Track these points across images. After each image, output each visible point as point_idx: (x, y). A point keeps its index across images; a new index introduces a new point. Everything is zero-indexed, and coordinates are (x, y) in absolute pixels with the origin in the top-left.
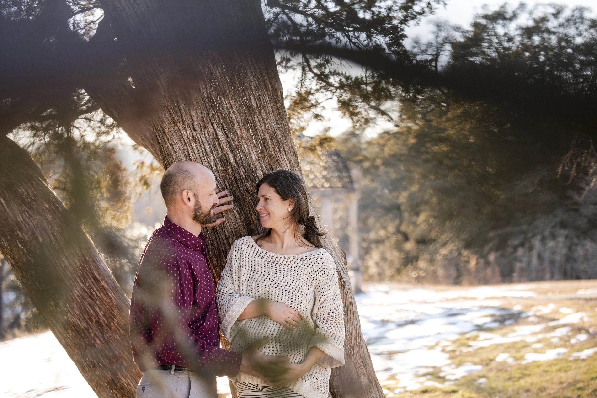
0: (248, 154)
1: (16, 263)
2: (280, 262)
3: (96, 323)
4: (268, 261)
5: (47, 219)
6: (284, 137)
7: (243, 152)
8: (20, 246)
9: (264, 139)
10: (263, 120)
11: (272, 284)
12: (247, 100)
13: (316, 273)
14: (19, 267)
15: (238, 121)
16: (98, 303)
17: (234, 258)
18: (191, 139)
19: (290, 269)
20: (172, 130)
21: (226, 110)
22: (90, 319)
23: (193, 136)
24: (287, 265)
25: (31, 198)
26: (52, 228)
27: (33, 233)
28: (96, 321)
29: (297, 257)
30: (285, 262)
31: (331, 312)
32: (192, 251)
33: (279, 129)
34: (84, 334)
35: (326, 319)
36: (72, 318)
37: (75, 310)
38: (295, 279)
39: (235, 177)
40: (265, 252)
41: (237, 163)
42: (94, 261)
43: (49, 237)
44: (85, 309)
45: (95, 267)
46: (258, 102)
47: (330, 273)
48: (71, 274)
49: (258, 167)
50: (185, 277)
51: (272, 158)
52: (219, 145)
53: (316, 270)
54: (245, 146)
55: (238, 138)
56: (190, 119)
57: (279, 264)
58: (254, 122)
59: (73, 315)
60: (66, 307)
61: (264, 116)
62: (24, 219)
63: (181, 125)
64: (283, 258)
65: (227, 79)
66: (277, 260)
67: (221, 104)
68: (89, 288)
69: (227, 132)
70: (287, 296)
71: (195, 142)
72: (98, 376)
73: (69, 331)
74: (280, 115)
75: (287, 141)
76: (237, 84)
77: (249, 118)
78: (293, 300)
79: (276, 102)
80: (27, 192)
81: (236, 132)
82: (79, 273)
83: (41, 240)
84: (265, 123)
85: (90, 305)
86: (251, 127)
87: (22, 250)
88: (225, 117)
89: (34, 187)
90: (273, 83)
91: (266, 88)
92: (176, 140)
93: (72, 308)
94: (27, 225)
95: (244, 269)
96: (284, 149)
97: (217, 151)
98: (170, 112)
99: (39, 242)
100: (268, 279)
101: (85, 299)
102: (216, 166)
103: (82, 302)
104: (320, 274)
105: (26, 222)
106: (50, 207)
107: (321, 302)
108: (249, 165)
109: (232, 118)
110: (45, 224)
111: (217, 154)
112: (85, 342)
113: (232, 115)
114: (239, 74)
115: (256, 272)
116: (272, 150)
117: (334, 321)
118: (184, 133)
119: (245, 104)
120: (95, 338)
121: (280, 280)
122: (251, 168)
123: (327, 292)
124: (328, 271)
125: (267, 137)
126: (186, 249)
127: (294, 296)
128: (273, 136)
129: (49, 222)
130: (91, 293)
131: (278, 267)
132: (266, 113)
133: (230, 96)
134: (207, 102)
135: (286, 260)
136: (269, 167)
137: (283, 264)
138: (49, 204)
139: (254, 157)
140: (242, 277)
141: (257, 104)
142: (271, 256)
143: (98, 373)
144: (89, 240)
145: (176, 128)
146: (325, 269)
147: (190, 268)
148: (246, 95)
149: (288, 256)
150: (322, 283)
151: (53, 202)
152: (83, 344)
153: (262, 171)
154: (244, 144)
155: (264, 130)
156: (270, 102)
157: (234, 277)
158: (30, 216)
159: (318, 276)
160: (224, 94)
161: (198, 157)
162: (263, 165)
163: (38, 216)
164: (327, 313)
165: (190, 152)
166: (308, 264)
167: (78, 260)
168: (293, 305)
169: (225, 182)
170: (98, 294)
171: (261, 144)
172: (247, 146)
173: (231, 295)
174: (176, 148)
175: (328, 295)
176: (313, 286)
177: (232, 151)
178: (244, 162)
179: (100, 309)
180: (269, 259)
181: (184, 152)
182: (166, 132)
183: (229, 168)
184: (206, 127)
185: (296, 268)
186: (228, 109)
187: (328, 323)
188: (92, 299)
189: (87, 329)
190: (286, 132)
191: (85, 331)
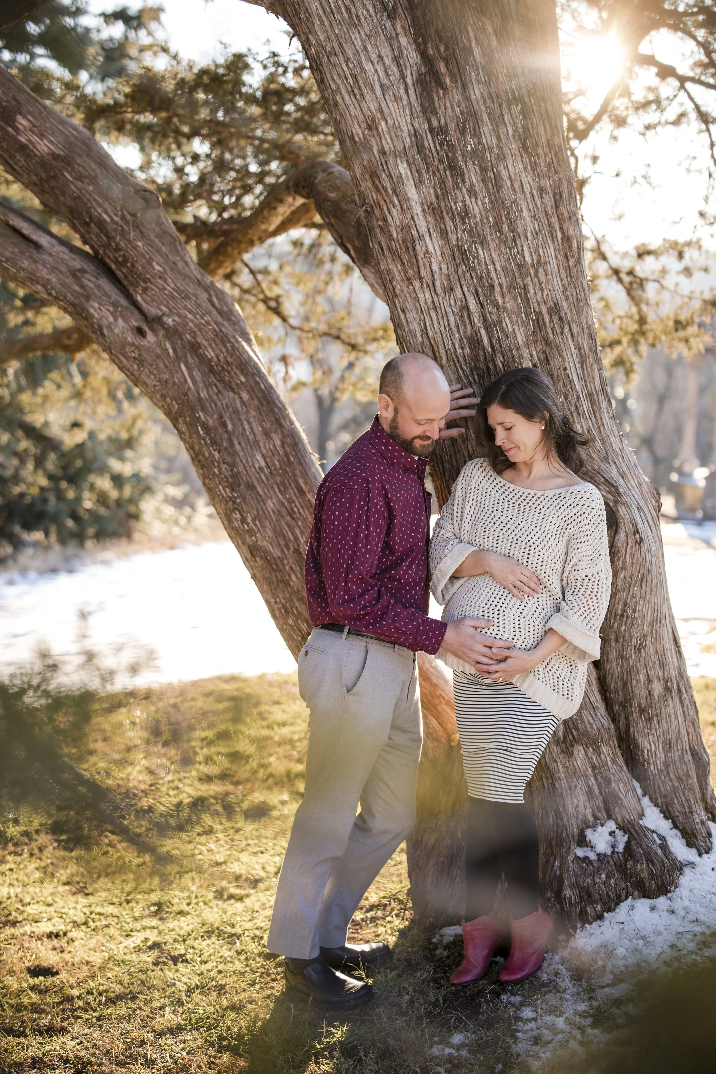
0: (510, 335)
1: (197, 455)
2: (522, 499)
3: (294, 552)
4: (504, 495)
5: (241, 398)
6: (574, 312)
7: (503, 331)
8: (201, 432)
9: (539, 314)
10: (540, 284)
11: (504, 530)
12: (518, 253)
13: (572, 520)
14: (199, 461)
15: (500, 285)
16: (300, 523)
17: (459, 487)
18: (431, 306)
19: (533, 510)
20: (405, 289)
21: (484, 267)
22: (287, 545)
23: (433, 302)
24: (531, 503)
25: (222, 367)
26: (247, 411)
27: (221, 417)
28: (294, 549)
29: (546, 493)
30: (528, 500)
31: (586, 579)
32: (398, 472)
33: (567, 299)
34: (277, 565)
35: (578, 588)
36: (262, 541)
37: (267, 530)
38: (538, 525)
39: (488, 368)
40: (504, 482)
41: (492, 347)
42: (301, 464)
43: (242, 424)
44: (281, 531)
45: (301, 472)
46: (535, 257)
47: (593, 521)
48: (267, 479)
49: (525, 355)
50: (376, 508)
51: (547, 342)
52: (469, 318)
53: (572, 514)
54: (508, 323)
55: (498, 309)
56: (430, 276)
57: (519, 502)
58: (525, 287)
59: (264, 538)
60: (256, 525)
61: (543, 278)
62: (209, 396)
63: (417, 284)
64: (526, 494)
65: (491, 219)
66: (518, 495)
67: (477, 257)
68: (290, 501)
69: (481, 299)
70: (522, 550)
71: (436, 311)
72: (290, 626)
73: (258, 559)
74: (571, 277)
75: (579, 317)
76: (505, 227)
77: (519, 280)
78: (531, 556)
79: (566, 257)
80: (217, 357)
81: (496, 300)
82: (278, 479)
83: (230, 427)
84: (542, 290)
85: (289, 526)
86: (520, 295)
87: (204, 439)
88: (482, 277)
89: (227, 350)
90: (565, 228)
91: (552, 234)
92: (410, 305)
93: (263, 526)
94: (213, 405)
95: (470, 504)
96: (570, 329)
97: (465, 326)
98: (403, 264)
99: (227, 431)
100: (500, 521)
101: (282, 517)
102: (463, 349)
103: (278, 521)
104: (578, 521)
105: (213, 400)
106: (247, 381)
107: (572, 563)
108: (511, 350)
109: (491, 279)
110: (239, 405)
111: (465, 331)
112: (276, 577)
113: (493, 275)
114: (509, 214)
115: (485, 510)
116: (550, 331)
117: (588, 592)
118: (421, 296)
119: (514, 259)
120: (291, 573)
121: (516, 525)
122: (513, 356)
123: (584, 549)
124: (590, 518)
125: (544, 310)
126: (389, 468)
127: (532, 551)
128: (555, 310)
129: (242, 402)
130: (292, 509)
131: (517, 506)
132: (546, 275)
133: (492, 246)
134: (457, 253)
135: (530, 497)
136: (542, 357)
137: (525, 503)
138: (246, 376)
139: (521, 339)
140: (465, 516)
141: (533, 260)
142: (511, 490)
143: (290, 621)
144: (299, 432)
145: (411, 287)
146: (586, 515)
147: (386, 496)
148: (516, 245)
149: (535, 492)
150: (578, 536)
151: (253, 375)
152: (274, 580)
153: (531, 360)
154: (507, 320)
155: (539, 300)
156: (556, 257)
157: (455, 514)
158: (219, 391)
159: (574, 523)
160: (483, 242)
161: (439, 333)
162: (534, 353)
163: (231, 393)
164: (580, 579)
165: (428, 325)
166: (561, 505)
167: (279, 461)
168: (529, 564)
169: (472, 373)
170: (301, 511)
171: (533, 321)
172: (511, 322)
173: (447, 540)
174: (410, 316)
175: (584, 554)
176: (565, 538)
177: (486, 329)
178: (503, 346)
179: (302, 532)
180: (507, 493)
181: (419, 324)
182: (398, 292)
183: (481, 352)
184: (452, 289)
185: (543, 510)
186: (486, 265)
187: (580, 594)
188: (293, 518)
189: (281, 560)
190: (578, 304)
191: (279, 562)
